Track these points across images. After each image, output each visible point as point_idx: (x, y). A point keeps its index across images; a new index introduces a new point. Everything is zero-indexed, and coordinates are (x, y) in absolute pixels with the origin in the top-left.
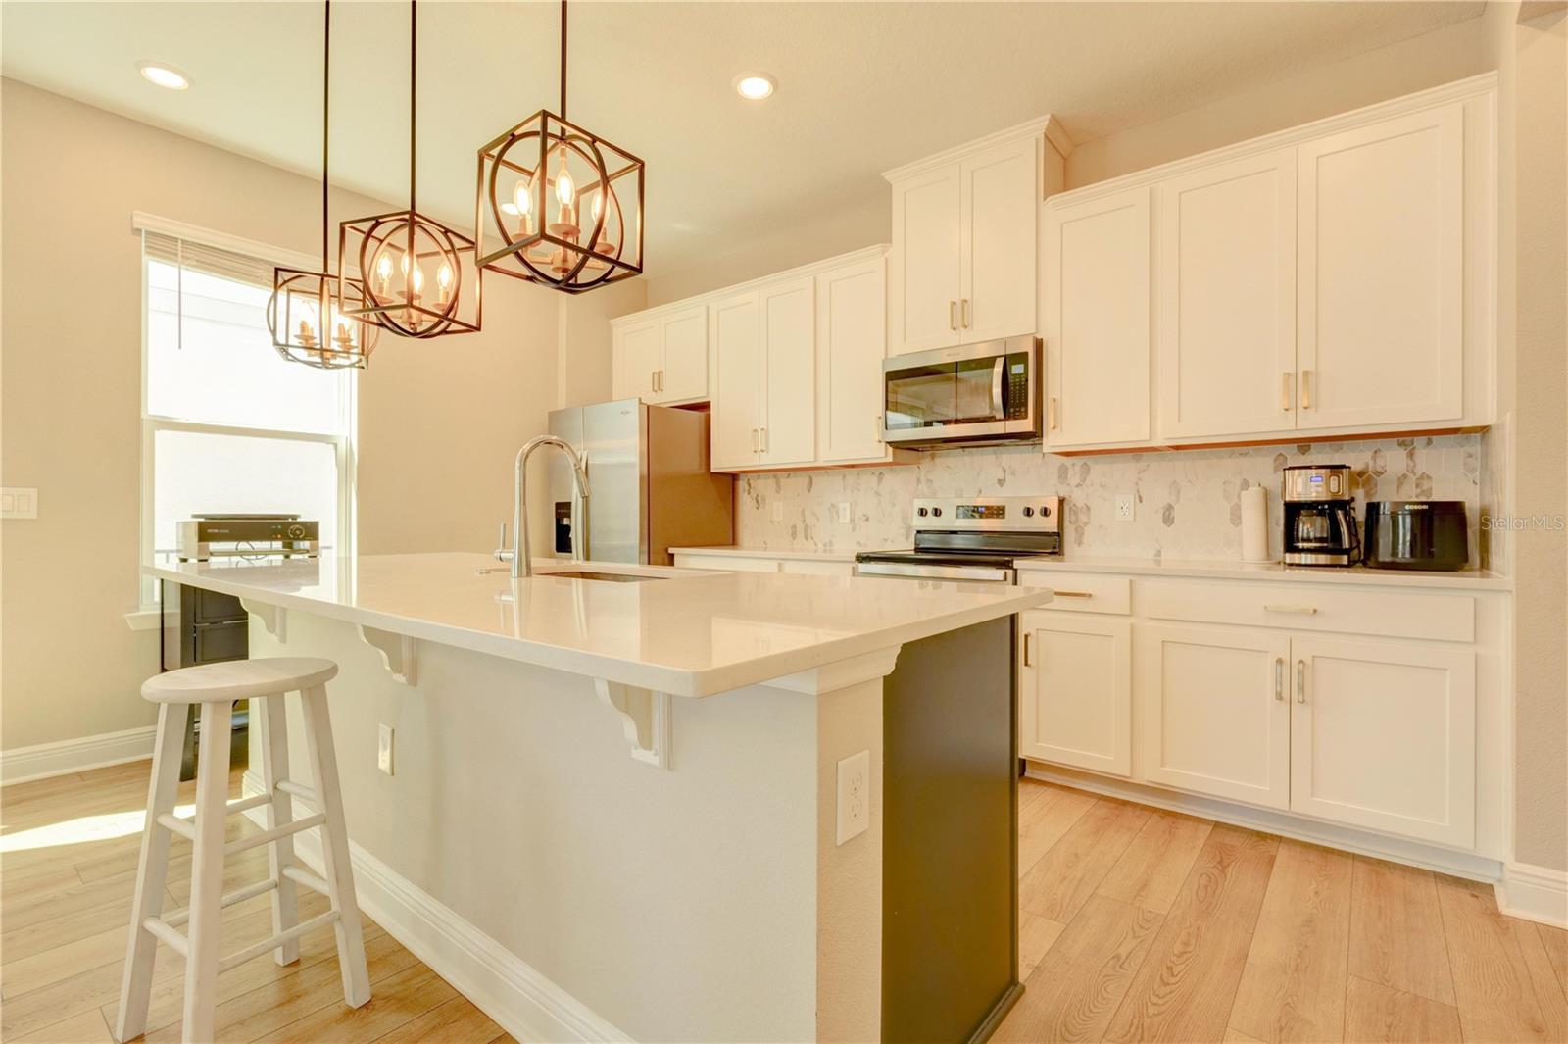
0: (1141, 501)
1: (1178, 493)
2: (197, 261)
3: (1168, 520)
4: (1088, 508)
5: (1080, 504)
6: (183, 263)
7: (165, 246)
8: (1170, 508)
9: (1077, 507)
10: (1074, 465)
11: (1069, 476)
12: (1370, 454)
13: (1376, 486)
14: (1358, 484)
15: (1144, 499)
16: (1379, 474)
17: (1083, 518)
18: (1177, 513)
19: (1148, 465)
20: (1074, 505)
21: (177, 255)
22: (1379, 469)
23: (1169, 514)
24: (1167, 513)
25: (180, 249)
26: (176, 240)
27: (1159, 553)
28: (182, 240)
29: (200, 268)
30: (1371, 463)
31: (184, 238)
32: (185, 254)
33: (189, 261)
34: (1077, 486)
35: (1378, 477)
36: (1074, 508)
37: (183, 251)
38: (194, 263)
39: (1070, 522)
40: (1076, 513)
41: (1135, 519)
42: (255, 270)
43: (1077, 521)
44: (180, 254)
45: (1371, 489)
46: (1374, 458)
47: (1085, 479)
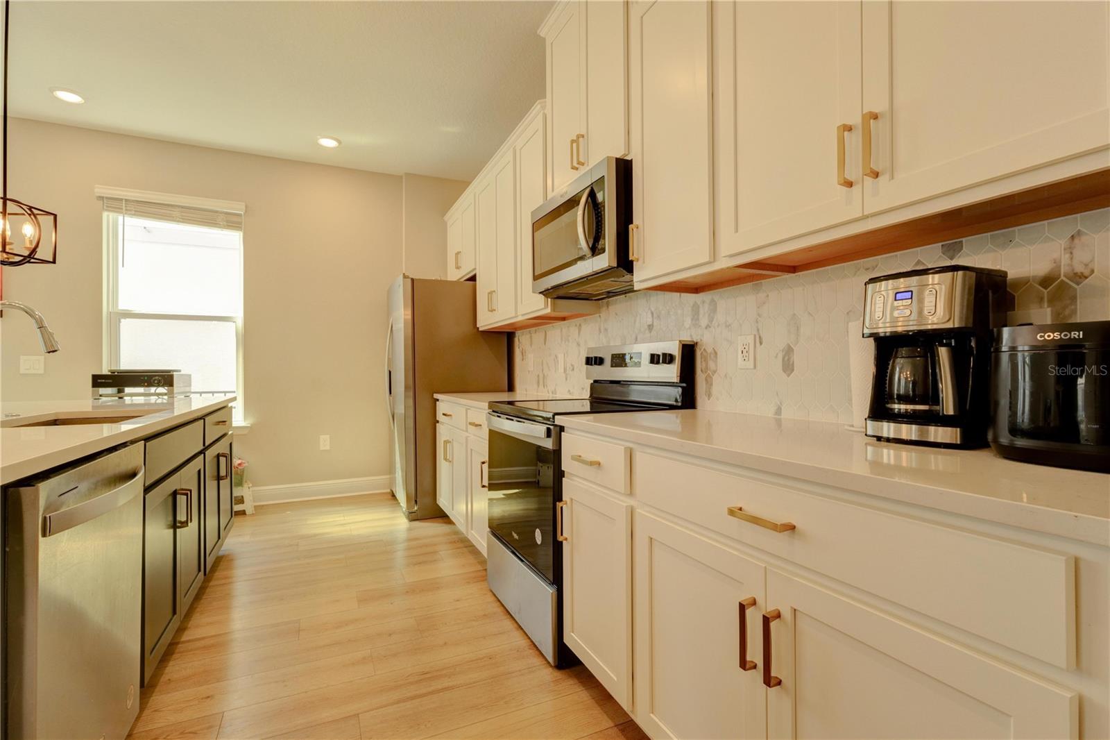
0: (761, 343)
1: (798, 329)
2: (135, 211)
3: (788, 367)
4: (716, 353)
5: (710, 350)
6: (126, 214)
7: (116, 204)
8: (789, 351)
9: (706, 352)
10: (704, 302)
11: (701, 316)
12: (1063, 242)
13: (1074, 298)
14: (1041, 300)
15: (764, 341)
16: (1079, 277)
17: (711, 365)
18: (797, 359)
19: (768, 296)
20: (704, 350)
21: (122, 209)
22: (1079, 269)
23: (788, 360)
24: (786, 358)
25: (124, 205)
26: (121, 200)
27: (779, 411)
28: (126, 200)
29: (138, 215)
30: (1065, 259)
31: (126, 198)
32: (128, 208)
33: (130, 212)
34: (706, 328)
35: (1078, 284)
36: (704, 353)
37: (126, 207)
38: (133, 212)
39: (702, 371)
40: (706, 361)
41: (755, 367)
42: (172, 212)
43: (707, 368)
44: (124, 208)
45: (1065, 308)
46: (1070, 250)
47: (713, 318)
